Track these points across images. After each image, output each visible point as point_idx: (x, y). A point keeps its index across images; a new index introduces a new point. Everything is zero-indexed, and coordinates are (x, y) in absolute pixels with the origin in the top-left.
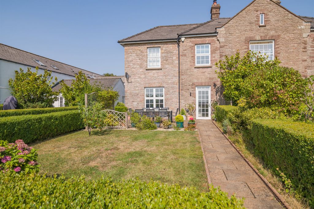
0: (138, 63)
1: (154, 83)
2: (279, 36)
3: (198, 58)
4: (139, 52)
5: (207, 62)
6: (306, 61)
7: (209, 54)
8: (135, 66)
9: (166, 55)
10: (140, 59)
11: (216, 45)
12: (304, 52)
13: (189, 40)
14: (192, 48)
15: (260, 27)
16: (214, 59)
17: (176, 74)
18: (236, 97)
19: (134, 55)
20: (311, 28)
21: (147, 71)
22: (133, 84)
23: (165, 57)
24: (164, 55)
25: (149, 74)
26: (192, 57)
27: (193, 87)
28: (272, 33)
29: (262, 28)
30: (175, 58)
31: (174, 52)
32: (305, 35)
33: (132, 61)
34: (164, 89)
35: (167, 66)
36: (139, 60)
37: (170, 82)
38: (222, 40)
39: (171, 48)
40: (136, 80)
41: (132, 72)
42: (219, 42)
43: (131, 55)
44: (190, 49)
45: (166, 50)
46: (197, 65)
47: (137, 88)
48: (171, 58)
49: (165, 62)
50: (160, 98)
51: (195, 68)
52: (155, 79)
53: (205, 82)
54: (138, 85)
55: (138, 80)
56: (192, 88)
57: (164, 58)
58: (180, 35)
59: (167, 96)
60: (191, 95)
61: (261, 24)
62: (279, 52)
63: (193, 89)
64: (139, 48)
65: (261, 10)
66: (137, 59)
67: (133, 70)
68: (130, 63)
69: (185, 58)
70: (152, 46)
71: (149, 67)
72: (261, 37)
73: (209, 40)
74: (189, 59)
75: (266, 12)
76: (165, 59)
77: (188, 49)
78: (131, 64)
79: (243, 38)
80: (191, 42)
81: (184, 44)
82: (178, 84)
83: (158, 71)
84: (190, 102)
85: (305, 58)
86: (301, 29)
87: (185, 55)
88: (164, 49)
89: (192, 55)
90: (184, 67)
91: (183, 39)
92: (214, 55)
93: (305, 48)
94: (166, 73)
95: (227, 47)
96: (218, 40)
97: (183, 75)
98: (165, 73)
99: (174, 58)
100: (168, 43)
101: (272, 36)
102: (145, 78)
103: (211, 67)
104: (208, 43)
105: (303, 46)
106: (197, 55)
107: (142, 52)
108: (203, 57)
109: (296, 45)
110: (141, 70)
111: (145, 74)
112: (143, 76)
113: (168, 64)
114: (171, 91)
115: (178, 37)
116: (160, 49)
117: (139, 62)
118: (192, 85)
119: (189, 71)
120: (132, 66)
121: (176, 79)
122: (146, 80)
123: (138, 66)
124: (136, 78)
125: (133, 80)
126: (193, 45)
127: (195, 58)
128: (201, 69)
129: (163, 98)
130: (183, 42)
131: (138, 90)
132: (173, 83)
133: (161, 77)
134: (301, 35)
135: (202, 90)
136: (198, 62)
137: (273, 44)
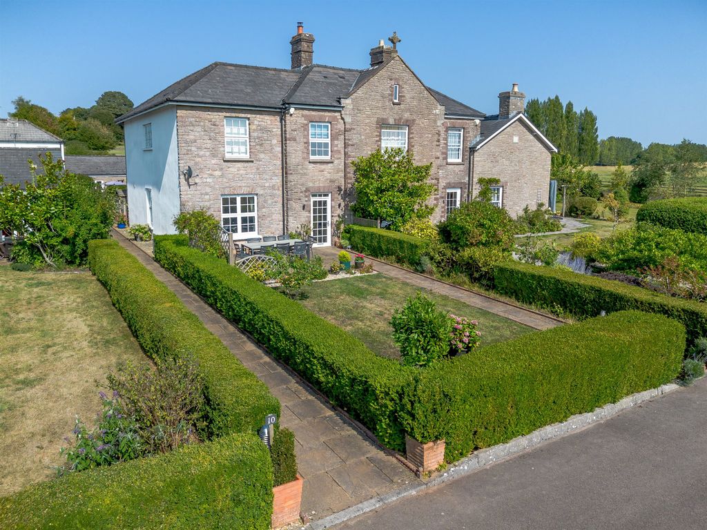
0: (209, 146)
1: (240, 187)
2: (414, 120)
3: (314, 145)
4: (207, 123)
5: (326, 154)
6: (438, 158)
7: (328, 141)
8: (202, 153)
9: (260, 135)
10: (210, 139)
11: (339, 126)
12: (437, 145)
13: (301, 112)
14: (305, 127)
15: (394, 104)
16: (336, 148)
17: (277, 171)
18: (389, 216)
19: (199, 129)
20: (446, 114)
21: (226, 163)
22: (199, 188)
23: (258, 138)
24: (255, 134)
25: (230, 169)
26: (305, 143)
27: (307, 194)
28: (407, 115)
29: (397, 106)
30: (276, 141)
31: (274, 130)
32: (439, 123)
33: (195, 142)
34: (256, 198)
35: (262, 156)
36: (209, 141)
37: (267, 185)
38: (348, 119)
39: (269, 122)
40: (205, 180)
41: (196, 164)
42: (344, 123)
43: (192, 128)
44: (302, 129)
45: (259, 126)
46: (312, 158)
47: (207, 197)
48: (268, 142)
49: (258, 147)
50: (248, 215)
51: (310, 162)
52: (241, 179)
53: (324, 187)
54: (208, 190)
55: (208, 180)
56: (306, 197)
57: (257, 140)
58: (288, 104)
59: (264, 210)
60: (304, 209)
61: (395, 101)
62: (413, 144)
63: (307, 199)
64: (209, 117)
65: (396, 79)
66: (207, 137)
67: (198, 159)
68: (191, 146)
69: (294, 144)
70: (234, 115)
71: (228, 156)
72: (395, 120)
73: (330, 116)
74: (301, 147)
75: (401, 83)
76: (257, 143)
77: (299, 128)
78: (193, 149)
79: (374, 120)
80: (303, 116)
81: (292, 119)
82: (281, 189)
83: (246, 164)
84: (303, 220)
85: (438, 154)
86: (436, 115)
87: (295, 140)
88: (256, 122)
89: (305, 140)
90: (293, 159)
91: (292, 110)
92: (336, 142)
93: (438, 141)
94: (261, 169)
95: (355, 132)
96: (342, 119)
97: (291, 174)
98: (258, 169)
99: (274, 142)
100: (263, 113)
101: (407, 121)
102: (222, 176)
103: (332, 163)
104: (328, 122)
105: (436, 137)
106: (311, 140)
107: (214, 125)
108: (320, 145)
109: (430, 136)
110: (213, 162)
111: (222, 169)
112: (218, 173)
113: (263, 152)
114: (270, 202)
115: (283, 105)
116: (247, 122)
117: (209, 144)
118: (305, 191)
119: (300, 167)
120: (196, 153)
121: (278, 181)
122: (225, 180)
123: (208, 154)
124: (204, 176)
125: (197, 180)
126: (306, 122)
127: (308, 146)
128: (318, 165)
129: (254, 214)
130: (291, 115)
131: (210, 200)
132: (273, 187)
133: (252, 176)
134: (435, 121)
135: (318, 199)
136: (314, 153)
137: (407, 131)
